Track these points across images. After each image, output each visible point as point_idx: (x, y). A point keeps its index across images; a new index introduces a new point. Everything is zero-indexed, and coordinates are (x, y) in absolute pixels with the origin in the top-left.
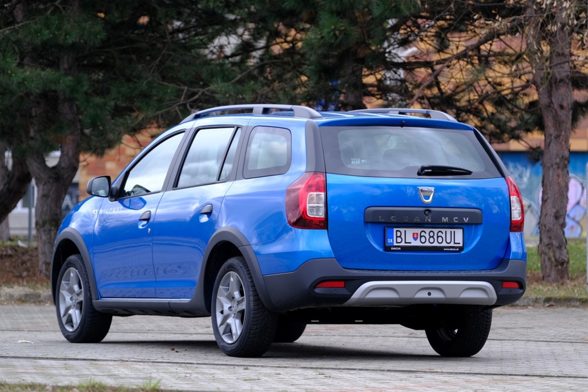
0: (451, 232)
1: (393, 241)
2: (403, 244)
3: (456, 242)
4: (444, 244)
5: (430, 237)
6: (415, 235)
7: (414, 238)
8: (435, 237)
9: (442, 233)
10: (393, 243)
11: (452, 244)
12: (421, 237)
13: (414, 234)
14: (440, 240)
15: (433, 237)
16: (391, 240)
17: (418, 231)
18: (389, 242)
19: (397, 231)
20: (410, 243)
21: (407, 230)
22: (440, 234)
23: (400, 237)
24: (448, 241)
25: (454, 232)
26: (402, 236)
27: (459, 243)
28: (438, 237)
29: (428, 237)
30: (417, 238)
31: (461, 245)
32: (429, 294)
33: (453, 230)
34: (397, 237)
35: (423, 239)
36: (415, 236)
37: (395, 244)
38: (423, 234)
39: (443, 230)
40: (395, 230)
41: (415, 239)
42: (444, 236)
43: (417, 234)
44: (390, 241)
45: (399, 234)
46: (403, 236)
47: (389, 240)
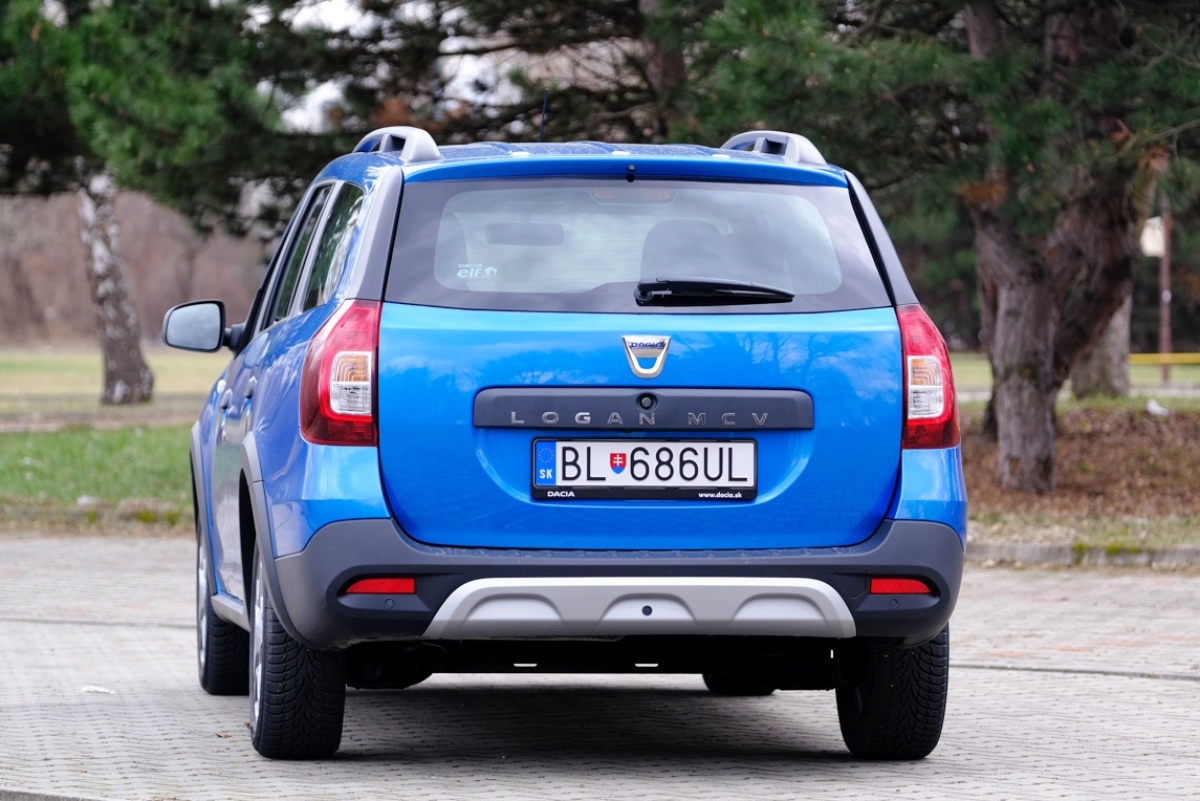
0: (721, 450)
1: (554, 473)
2: (582, 481)
3: (734, 476)
4: (701, 481)
5: (661, 463)
6: (618, 458)
7: (613, 466)
8: (675, 463)
9: (696, 453)
10: (554, 479)
11: (724, 482)
12: (634, 463)
13: (613, 456)
14: (689, 470)
15: (668, 463)
16: (549, 472)
17: (626, 448)
18: (543, 477)
19: (565, 449)
20: (603, 479)
21: (595, 446)
22: (688, 456)
23: (574, 463)
24: (713, 473)
25: (730, 450)
26: (578, 463)
27: (745, 480)
28: (682, 463)
29: (653, 463)
30: (623, 466)
31: (750, 483)
32: (647, 611)
33: (726, 446)
34: (565, 464)
35: (640, 470)
36: (618, 463)
37: (560, 482)
38: (639, 456)
39: (699, 447)
40: (560, 445)
41: (617, 468)
42: (699, 460)
43: (623, 456)
44: (544, 474)
45: (570, 456)
46: (582, 462)
47: (542, 471)
